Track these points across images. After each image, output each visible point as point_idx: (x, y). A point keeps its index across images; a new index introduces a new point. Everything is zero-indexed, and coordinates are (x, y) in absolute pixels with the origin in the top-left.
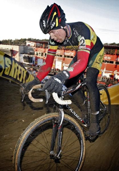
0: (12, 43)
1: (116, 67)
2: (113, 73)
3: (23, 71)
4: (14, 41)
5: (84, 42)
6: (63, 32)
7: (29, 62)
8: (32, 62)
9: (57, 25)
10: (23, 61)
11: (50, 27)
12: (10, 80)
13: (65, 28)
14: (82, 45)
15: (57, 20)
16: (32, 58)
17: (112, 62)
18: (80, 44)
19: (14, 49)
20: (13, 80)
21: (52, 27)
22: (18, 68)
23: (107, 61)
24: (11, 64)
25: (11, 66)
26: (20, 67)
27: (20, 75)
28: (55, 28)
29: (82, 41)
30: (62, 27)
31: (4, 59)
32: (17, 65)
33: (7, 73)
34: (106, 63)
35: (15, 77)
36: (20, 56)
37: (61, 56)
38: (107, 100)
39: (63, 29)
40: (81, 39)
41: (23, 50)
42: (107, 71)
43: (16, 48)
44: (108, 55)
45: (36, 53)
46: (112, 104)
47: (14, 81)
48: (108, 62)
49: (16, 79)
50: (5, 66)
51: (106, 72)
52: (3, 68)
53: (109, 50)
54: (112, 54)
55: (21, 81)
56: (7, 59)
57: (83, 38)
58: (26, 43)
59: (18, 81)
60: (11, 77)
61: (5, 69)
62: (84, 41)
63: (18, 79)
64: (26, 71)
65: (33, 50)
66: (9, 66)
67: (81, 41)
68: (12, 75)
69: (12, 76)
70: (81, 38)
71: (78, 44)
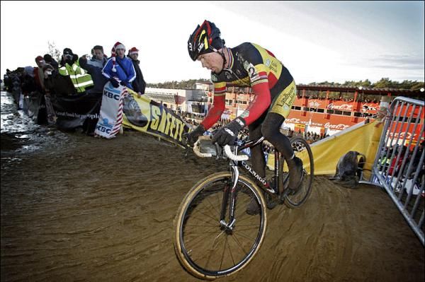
0: (177, 86)
1: (328, 117)
2: (323, 126)
3: (180, 125)
4: (180, 83)
5: (254, 71)
6: (219, 57)
7: (200, 112)
8: (203, 112)
9: (207, 47)
10: (190, 110)
11: (197, 50)
12: (160, 136)
13: (220, 50)
14: (253, 76)
15: (206, 40)
16: (204, 106)
17: (322, 111)
18: (250, 74)
19: (179, 95)
20: (163, 137)
21: (199, 50)
22: (171, 120)
23: (313, 109)
24: (160, 114)
25: (160, 117)
26: (174, 118)
27: (174, 130)
28: (204, 51)
29: (252, 70)
30: (215, 50)
31: (151, 107)
32: (170, 115)
33: (153, 127)
34: (313, 112)
35: (167, 133)
36: (186, 103)
37: (245, 103)
38: (309, 164)
39: (218, 52)
40: (248, 68)
41: (191, 95)
42: (313, 124)
43: (182, 93)
44: (315, 100)
45: (209, 100)
46: (316, 173)
47: (165, 139)
48: (315, 111)
49: (168, 136)
50: (152, 117)
51: (311, 126)
52: (149, 120)
53: (317, 92)
54: (323, 99)
55: (175, 138)
56: (154, 108)
57: (251, 65)
58: (195, 86)
59: (172, 139)
60: (160, 132)
61: (151, 122)
62: (254, 69)
63: (171, 135)
64: (184, 124)
65: (205, 95)
66: (158, 118)
67: (249, 70)
68: (162, 129)
69: (162, 131)
70: (248, 66)
71: (247, 75)
